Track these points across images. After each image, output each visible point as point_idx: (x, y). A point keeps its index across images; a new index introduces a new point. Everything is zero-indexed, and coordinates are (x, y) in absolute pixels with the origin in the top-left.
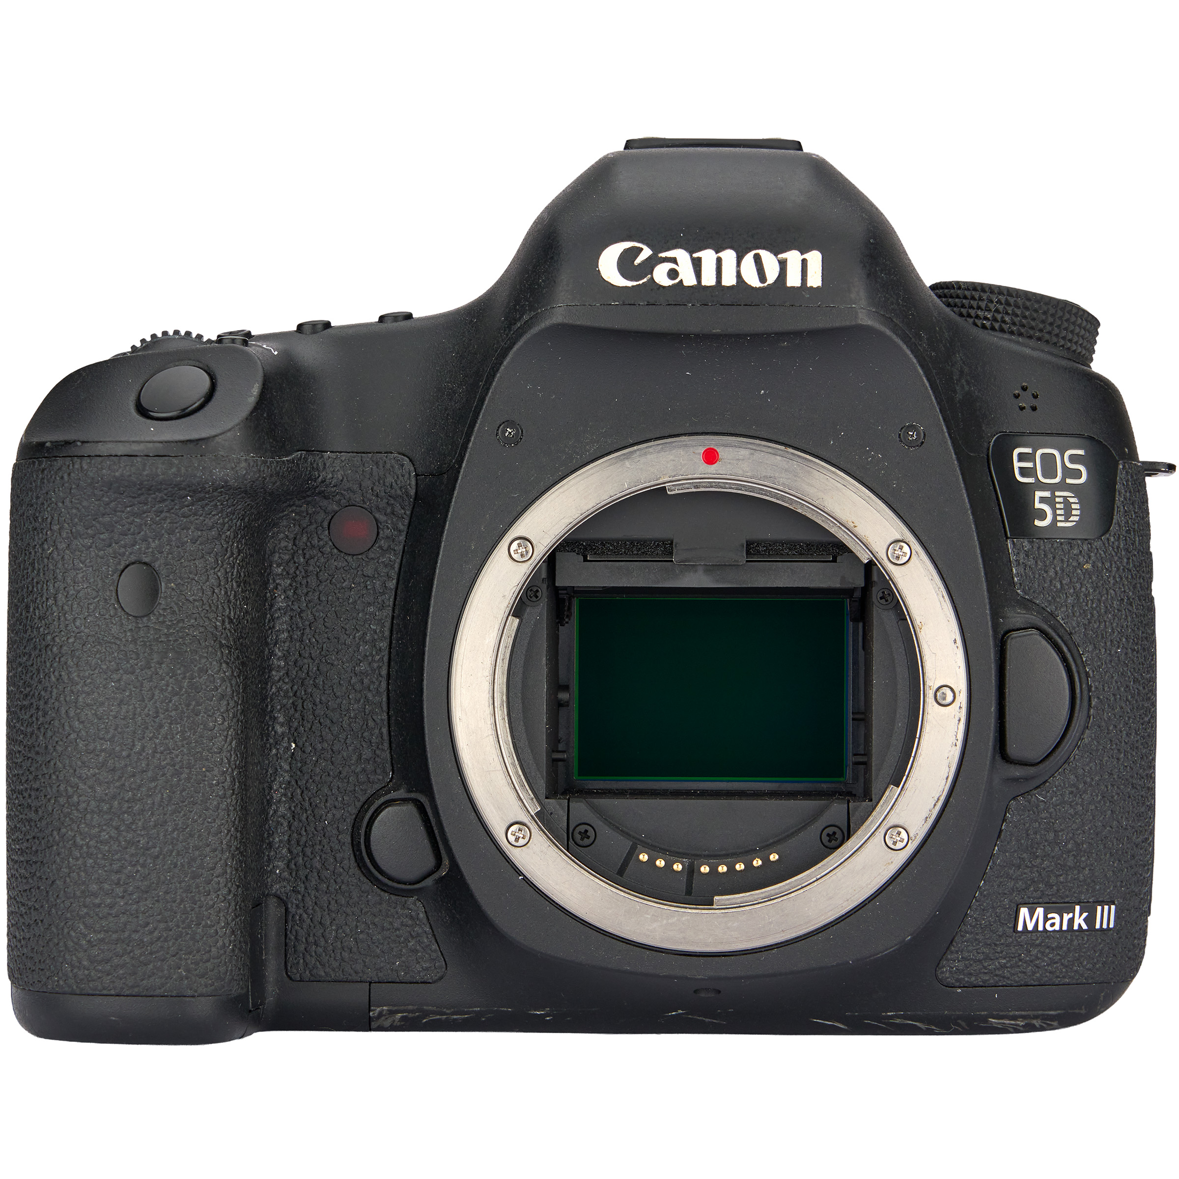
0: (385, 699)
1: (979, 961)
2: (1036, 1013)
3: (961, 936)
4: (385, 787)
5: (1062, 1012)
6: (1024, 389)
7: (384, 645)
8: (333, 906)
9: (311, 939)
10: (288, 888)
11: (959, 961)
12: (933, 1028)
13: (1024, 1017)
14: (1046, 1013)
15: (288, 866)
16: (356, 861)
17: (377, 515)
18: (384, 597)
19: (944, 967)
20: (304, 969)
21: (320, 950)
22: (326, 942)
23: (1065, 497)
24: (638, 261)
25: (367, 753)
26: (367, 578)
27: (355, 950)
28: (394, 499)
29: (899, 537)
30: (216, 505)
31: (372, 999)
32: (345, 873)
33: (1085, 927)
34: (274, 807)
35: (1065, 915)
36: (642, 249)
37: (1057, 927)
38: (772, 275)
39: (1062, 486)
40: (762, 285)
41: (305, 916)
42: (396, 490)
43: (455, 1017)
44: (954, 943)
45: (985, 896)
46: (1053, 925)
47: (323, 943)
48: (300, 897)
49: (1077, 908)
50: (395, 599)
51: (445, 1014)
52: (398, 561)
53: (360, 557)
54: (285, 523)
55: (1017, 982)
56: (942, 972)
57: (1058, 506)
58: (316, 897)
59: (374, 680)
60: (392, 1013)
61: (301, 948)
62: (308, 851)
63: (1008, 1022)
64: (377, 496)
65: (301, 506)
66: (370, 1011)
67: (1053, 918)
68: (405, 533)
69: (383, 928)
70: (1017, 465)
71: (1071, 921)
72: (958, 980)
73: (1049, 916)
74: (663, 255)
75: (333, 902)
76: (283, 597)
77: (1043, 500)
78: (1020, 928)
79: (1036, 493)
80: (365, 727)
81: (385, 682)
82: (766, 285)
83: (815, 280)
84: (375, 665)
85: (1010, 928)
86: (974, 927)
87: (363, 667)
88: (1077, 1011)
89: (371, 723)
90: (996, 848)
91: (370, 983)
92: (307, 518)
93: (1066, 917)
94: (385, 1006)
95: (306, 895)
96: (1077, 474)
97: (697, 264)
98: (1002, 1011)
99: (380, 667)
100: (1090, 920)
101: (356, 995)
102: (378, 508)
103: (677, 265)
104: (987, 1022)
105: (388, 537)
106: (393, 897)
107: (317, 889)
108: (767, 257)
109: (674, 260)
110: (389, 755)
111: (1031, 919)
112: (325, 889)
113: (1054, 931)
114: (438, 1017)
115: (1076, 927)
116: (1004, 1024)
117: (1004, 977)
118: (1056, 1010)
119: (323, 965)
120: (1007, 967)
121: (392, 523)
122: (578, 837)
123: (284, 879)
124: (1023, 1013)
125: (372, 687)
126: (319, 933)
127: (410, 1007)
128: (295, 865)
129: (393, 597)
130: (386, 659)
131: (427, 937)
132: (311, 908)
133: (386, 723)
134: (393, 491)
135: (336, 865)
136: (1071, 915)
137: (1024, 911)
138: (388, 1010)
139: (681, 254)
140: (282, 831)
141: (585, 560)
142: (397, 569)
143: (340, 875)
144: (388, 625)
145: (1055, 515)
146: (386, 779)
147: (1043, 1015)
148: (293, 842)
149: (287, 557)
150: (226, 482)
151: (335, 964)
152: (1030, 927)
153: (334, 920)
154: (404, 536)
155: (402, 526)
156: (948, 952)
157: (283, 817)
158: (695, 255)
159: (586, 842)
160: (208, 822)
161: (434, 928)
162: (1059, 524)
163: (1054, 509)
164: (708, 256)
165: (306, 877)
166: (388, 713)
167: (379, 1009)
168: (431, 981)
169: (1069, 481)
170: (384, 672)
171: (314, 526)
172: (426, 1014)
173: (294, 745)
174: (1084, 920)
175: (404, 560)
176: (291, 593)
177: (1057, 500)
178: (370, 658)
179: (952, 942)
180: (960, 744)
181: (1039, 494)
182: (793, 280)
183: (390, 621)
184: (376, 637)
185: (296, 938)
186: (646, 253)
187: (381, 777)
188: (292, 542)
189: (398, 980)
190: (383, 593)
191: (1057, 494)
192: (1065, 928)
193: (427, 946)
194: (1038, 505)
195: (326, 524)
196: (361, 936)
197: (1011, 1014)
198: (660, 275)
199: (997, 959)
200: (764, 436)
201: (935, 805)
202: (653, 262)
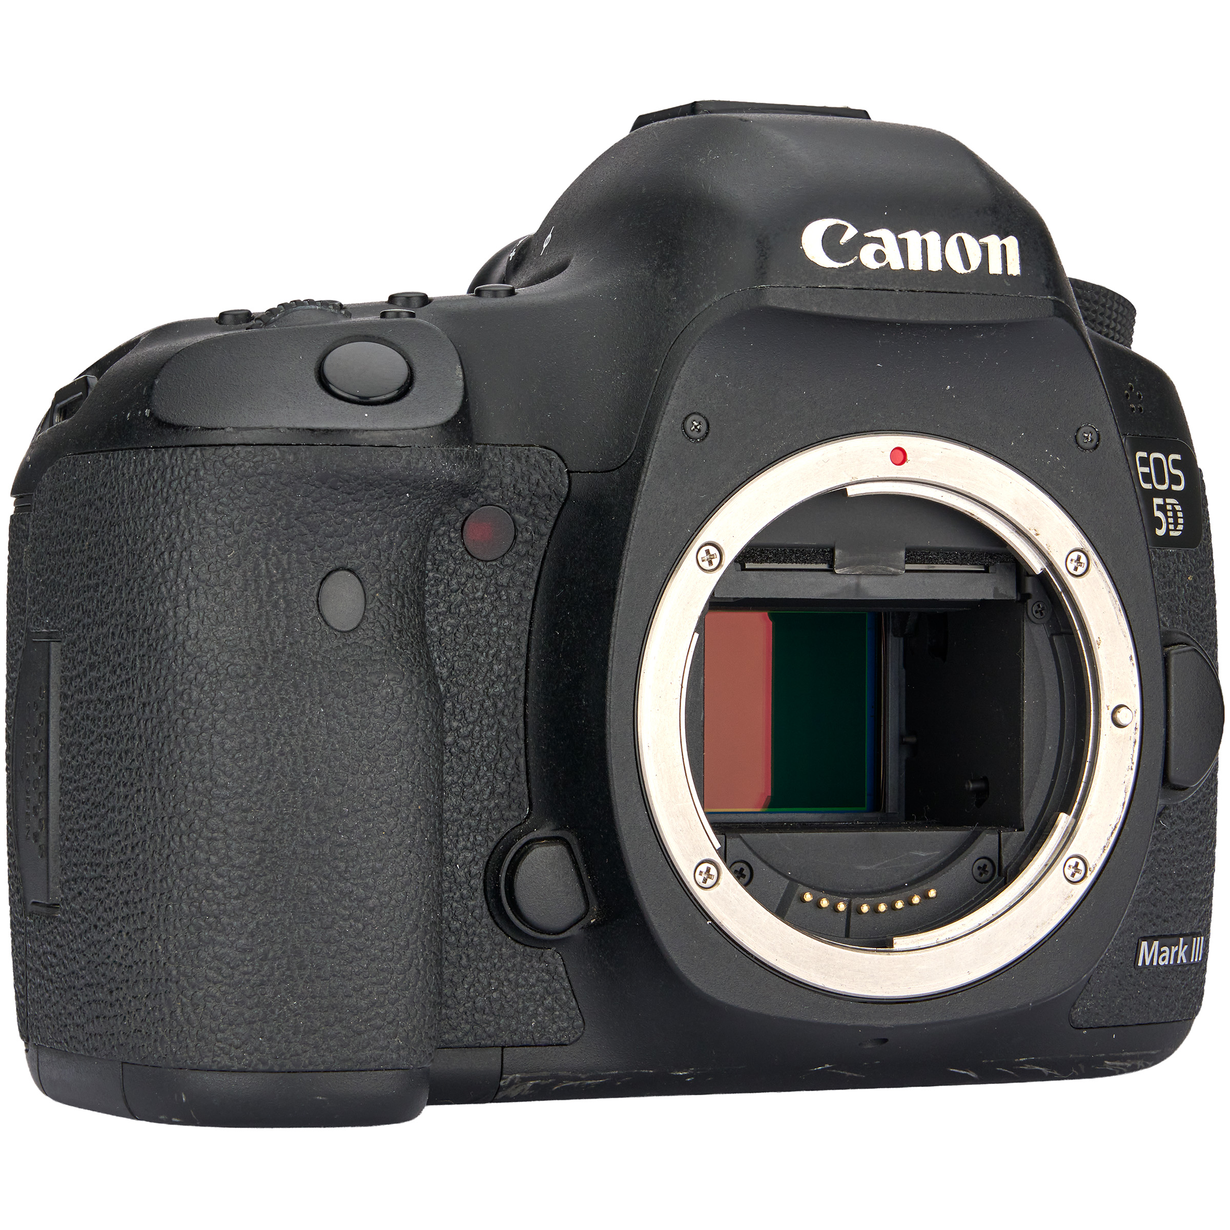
0: (522, 725)
2: (1141, 1053)
4: (520, 824)
6: (1131, 388)
7: (521, 663)
8: (465, 962)
11: (1090, 1000)
12: (1056, 1073)
13: (1132, 1058)
16: (489, 910)
17: (517, 516)
18: (520, 610)
19: (1078, 1007)
21: (452, 1012)
22: (458, 1002)
23: (1172, 505)
24: (844, 240)
25: (501, 787)
26: (500, 588)
27: (488, 1010)
28: (539, 498)
29: (1079, 546)
31: (505, 1065)
32: (477, 924)
33: (1184, 960)
35: (1173, 947)
36: (846, 228)
37: (1166, 962)
38: (975, 261)
39: (1170, 493)
40: (966, 272)
42: (543, 488)
43: (589, 1082)
46: (1164, 959)
47: (454, 1004)
49: (1181, 940)
50: (533, 611)
51: (580, 1079)
52: (538, 568)
53: (494, 563)
55: (1132, 1022)
57: (1169, 514)
58: (447, 952)
59: (509, 703)
60: (524, 1080)
63: (1117, 1063)
64: (519, 494)
66: (501, 1079)
67: (1165, 952)
68: (548, 536)
69: (517, 985)
70: (1139, 469)
71: (1176, 955)
72: (1085, 1021)
73: (1162, 949)
74: (868, 234)
75: (464, 957)
77: (1158, 507)
78: (1140, 963)
79: (1154, 499)
80: (498, 756)
81: (522, 705)
82: (969, 271)
83: (1014, 268)
84: (511, 686)
85: (1131, 963)
86: (1108, 963)
87: (498, 688)
89: (506, 753)
91: (503, 1047)
93: (1174, 949)
94: (518, 1073)
96: (1179, 480)
97: (903, 246)
98: (1115, 1052)
99: (515, 689)
100: (1189, 953)
101: (488, 1062)
102: (518, 508)
103: (883, 246)
104: (1103, 1063)
105: (526, 541)
106: (530, 949)
107: (447, 943)
108: (969, 241)
109: (879, 241)
110: (526, 788)
111: (1149, 954)
112: (457, 943)
113: (1164, 965)
114: (572, 1083)
115: (1179, 961)
116: (1115, 1066)
117: (1122, 1016)
119: (455, 1030)
120: (1126, 1005)
121: (533, 526)
125: (506, 711)
126: (451, 993)
127: (545, 1074)
129: (530, 609)
130: (523, 679)
131: (565, 994)
133: (523, 752)
134: (540, 489)
135: (468, 915)
136: (1176, 948)
137: (1144, 945)
138: (521, 1078)
139: (885, 234)
141: (743, 569)
142: (535, 578)
143: (472, 925)
144: (524, 640)
145: (1167, 523)
146: (522, 816)
151: (468, 1028)
152: (1147, 962)
153: (466, 977)
154: (547, 540)
155: (545, 529)
156: (1084, 991)
158: (900, 236)
159: (743, 881)
161: (573, 983)
162: (1171, 533)
163: (1166, 517)
164: (913, 237)
166: (525, 741)
167: (511, 1077)
168: (567, 1042)
169: (1174, 487)
170: (521, 695)
172: (559, 1079)
174: (1185, 953)
175: (545, 567)
177: (1168, 507)
178: (504, 679)
179: (1088, 980)
180: (1135, 767)
181: (1155, 501)
182: (995, 268)
183: (526, 636)
184: (511, 655)
186: (851, 232)
187: (516, 814)
189: (533, 1044)
190: (519, 605)
191: (1168, 501)
192: (1171, 961)
193: (565, 1004)
194: (1156, 512)
195: (459, 525)
196: (495, 995)
197: (1123, 1055)
198: (867, 257)
200: (948, 434)
201: (1112, 833)
202: (859, 242)
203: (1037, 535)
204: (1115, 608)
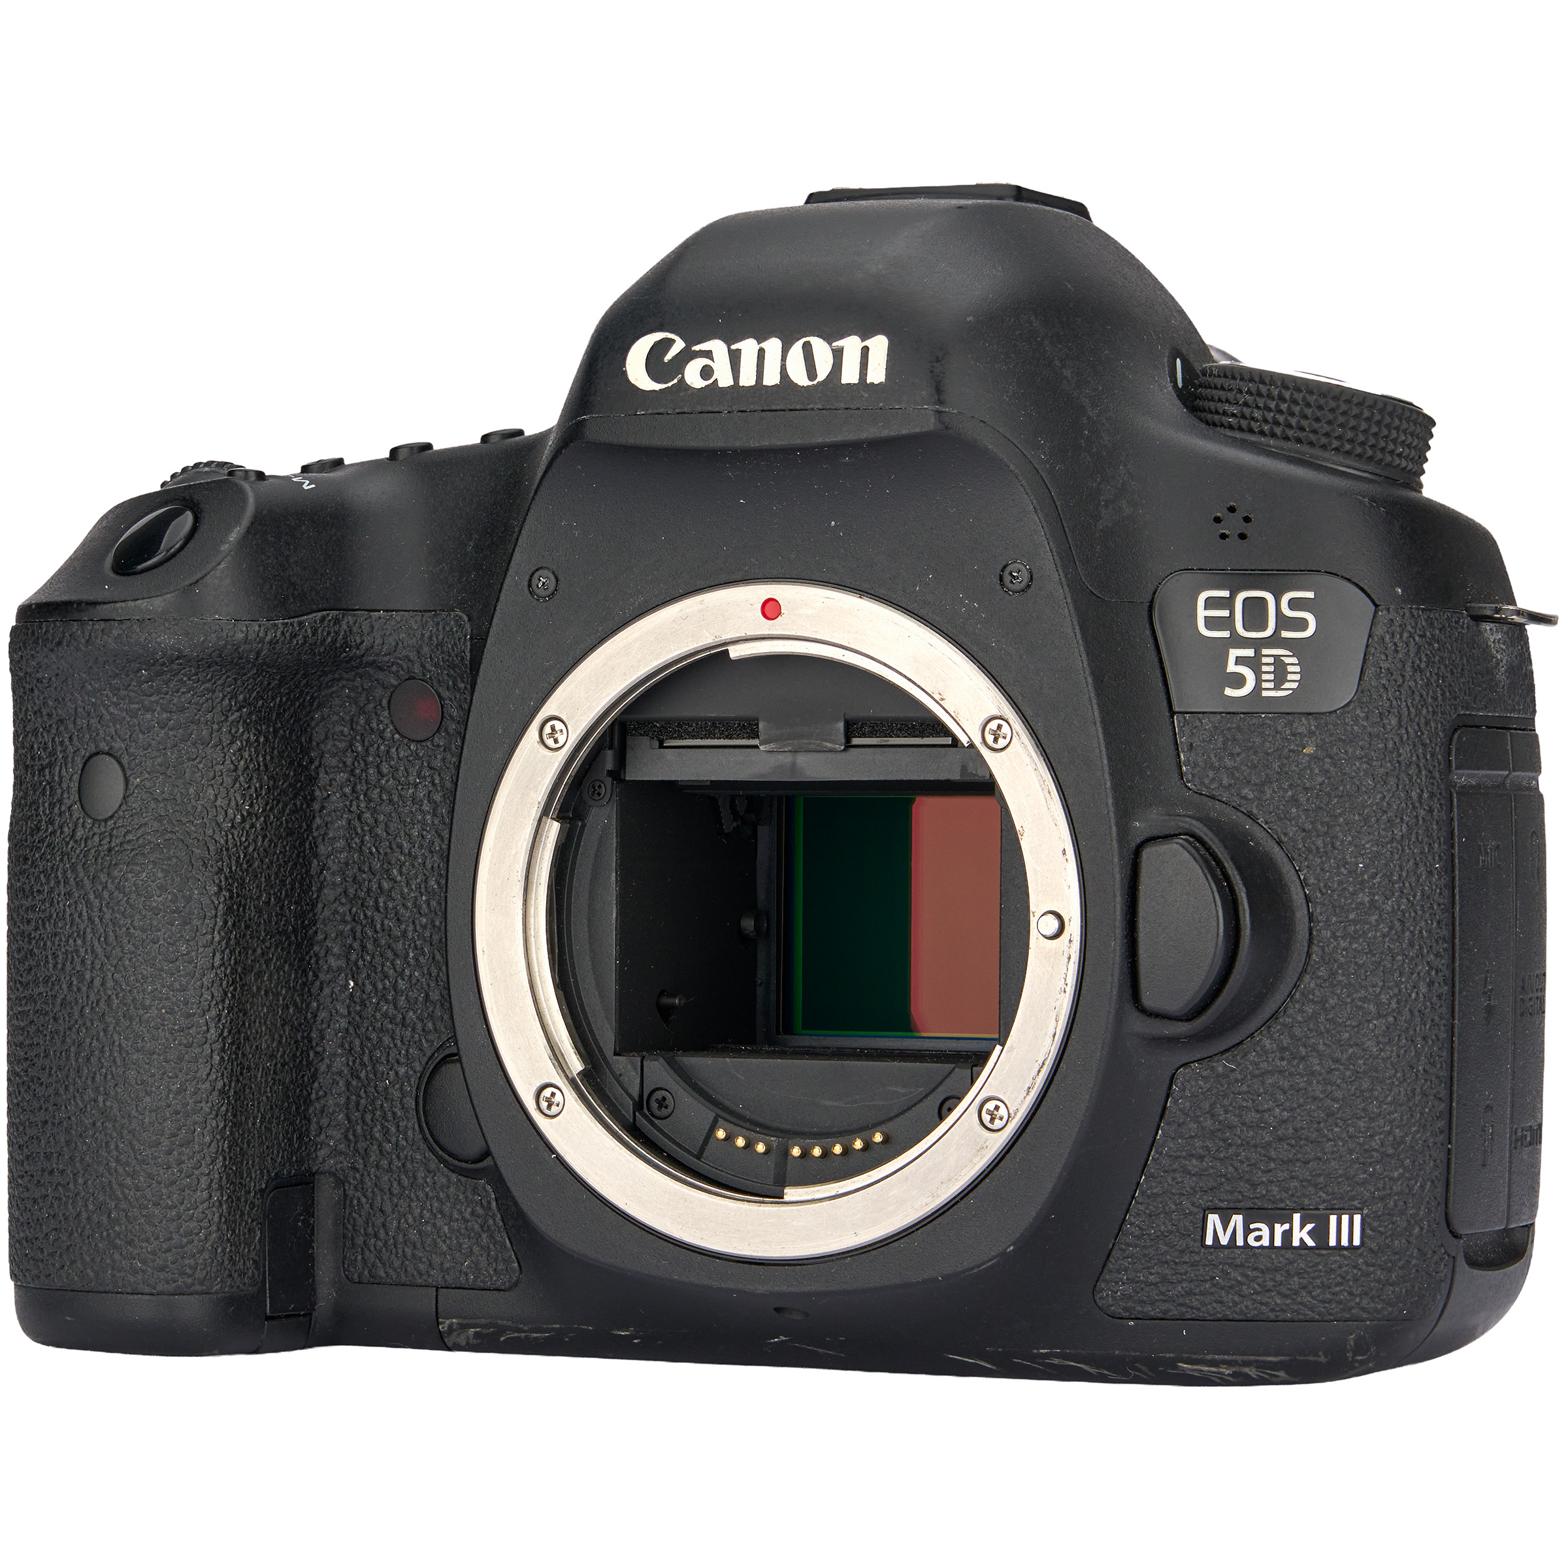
1: (1155, 1284)
2: (1245, 1358)
3: (1121, 1249)
4: (451, 1037)
5: (1287, 1358)
6: (1232, 510)
8: (396, 1189)
9: (370, 1230)
10: (346, 1164)
11: (1124, 1284)
12: (1107, 1372)
13: (1229, 1364)
14: (1262, 1358)
15: (346, 1137)
16: (421, 1132)
17: (440, 691)
19: (1102, 1290)
20: (363, 1268)
21: (380, 1244)
22: (387, 1233)
23: (1277, 658)
24: (668, 357)
25: (433, 994)
26: (434, 771)
27: (418, 1245)
28: (455, 670)
29: (996, 712)
30: (182, 679)
31: (439, 1308)
32: (409, 1147)
33: (1310, 1243)
34: (327, 1061)
35: (1277, 1226)
36: (674, 341)
37: (1265, 1242)
38: (823, 369)
39: (1275, 641)
40: (811, 383)
41: (364, 1200)
42: (454, 659)
43: (535, 1335)
44: (1111, 1259)
45: (1149, 1197)
46: (1258, 1239)
47: (382, 1234)
48: (358, 1176)
49: (1297, 1217)
53: (425, 744)
54: (337, 701)
55: (1211, 1315)
56: (1102, 1298)
57: (1265, 668)
58: (376, 1176)
60: (464, 1327)
61: (360, 1241)
62: (368, 1117)
63: (1207, 1368)
64: (437, 666)
65: (354, 681)
66: (438, 1323)
67: (1259, 1229)
69: (451, 1219)
70: (1202, 613)
71: (1288, 1235)
72: (1125, 1309)
73: (1252, 1227)
74: (697, 348)
75: (395, 1184)
76: (338, 795)
77: (1239, 661)
78: (1209, 1241)
79: (1231, 651)
82: (815, 382)
83: (877, 374)
85: (1195, 1241)
86: (1138, 1238)
88: (1312, 1358)
90: (1160, 1132)
91: (437, 1288)
92: (364, 695)
93: (1279, 1229)
94: (454, 1318)
95: (366, 1174)
96: (1302, 624)
97: (735, 358)
98: (1195, 1354)
100: (1320, 1233)
101: (421, 1302)
102: (440, 682)
103: (713, 360)
104: (1177, 1367)
105: (453, 719)
106: (463, 1179)
107: (377, 1166)
108: (819, 345)
109: (708, 354)
111: (1225, 1230)
112: (386, 1167)
113: (1261, 1247)
114: (516, 1335)
115: (1296, 1243)
117: (1192, 1308)
118: (1276, 1355)
119: (384, 1264)
120: (1195, 1294)
121: (456, 701)
122: (654, 1105)
123: (341, 1153)
124: (1226, 1357)
126: (379, 1222)
127: (483, 1321)
128: (354, 1135)
131: (499, 1231)
132: (370, 1190)
134: (451, 660)
135: (399, 1136)
136: (1286, 1226)
137: (1213, 1219)
138: (458, 1324)
139: (717, 346)
140: (338, 1092)
141: (661, 746)
143: (403, 1148)
145: (1259, 681)
147: (1257, 1361)
148: (351, 1106)
149: (342, 745)
150: (179, 651)
151: (397, 1263)
152: (1224, 1240)
153: (396, 1206)
155: (466, 705)
156: (1105, 1271)
157: (340, 1073)
158: (733, 347)
159: (664, 1112)
160: (169, 1077)
161: (506, 1220)
162: (1265, 694)
163: (1258, 673)
164: (748, 347)
165: (366, 1150)
168: (504, 1288)
169: (1285, 634)
171: (372, 705)
172: (502, 1330)
173: (352, 984)
174: (1309, 1233)
176: (347, 790)
177: (1265, 660)
179: (1108, 1257)
180: (1070, 990)
181: (1234, 653)
182: (850, 375)
185: (354, 1226)
186: (679, 345)
188: (349, 726)
189: (467, 1286)
191: (1265, 652)
192: (1278, 1242)
193: (499, 1242)
194: (1232, 667)
195: (385, 702)
196: (426, 1228)
197: (1209, 1357)
198: (692, 375)
199: (1179, 1282)
200: (837, 580)
201: (1039, 1071)
202: (687, 356)
203: (942, 699)
204: (1043, 789)
